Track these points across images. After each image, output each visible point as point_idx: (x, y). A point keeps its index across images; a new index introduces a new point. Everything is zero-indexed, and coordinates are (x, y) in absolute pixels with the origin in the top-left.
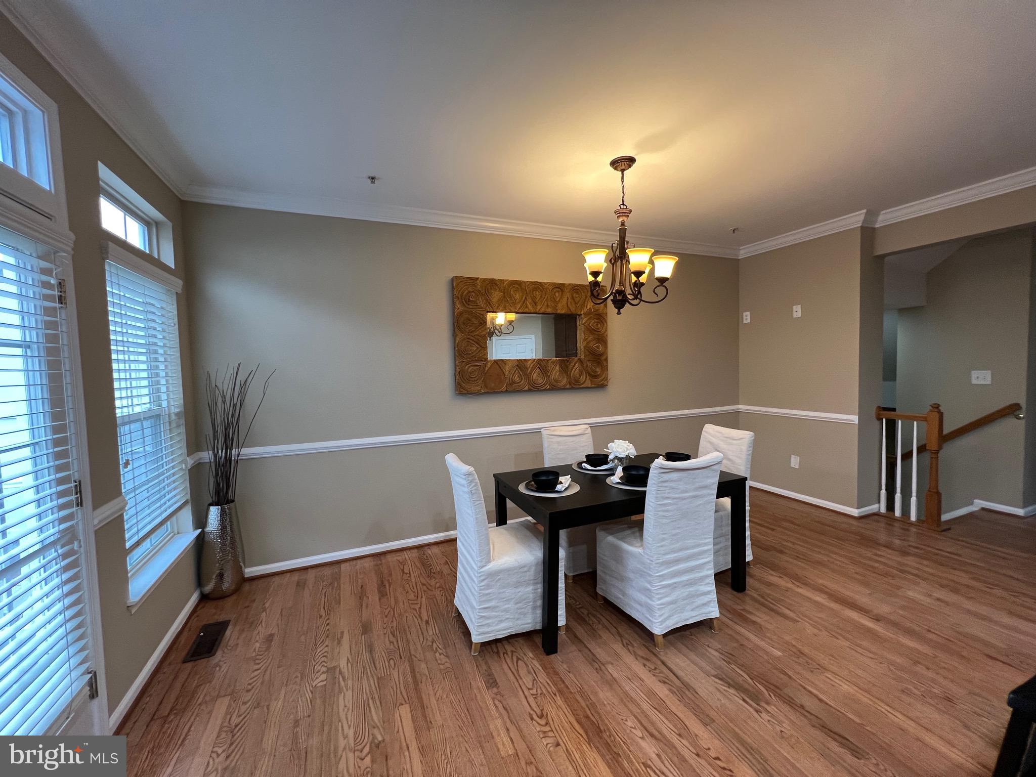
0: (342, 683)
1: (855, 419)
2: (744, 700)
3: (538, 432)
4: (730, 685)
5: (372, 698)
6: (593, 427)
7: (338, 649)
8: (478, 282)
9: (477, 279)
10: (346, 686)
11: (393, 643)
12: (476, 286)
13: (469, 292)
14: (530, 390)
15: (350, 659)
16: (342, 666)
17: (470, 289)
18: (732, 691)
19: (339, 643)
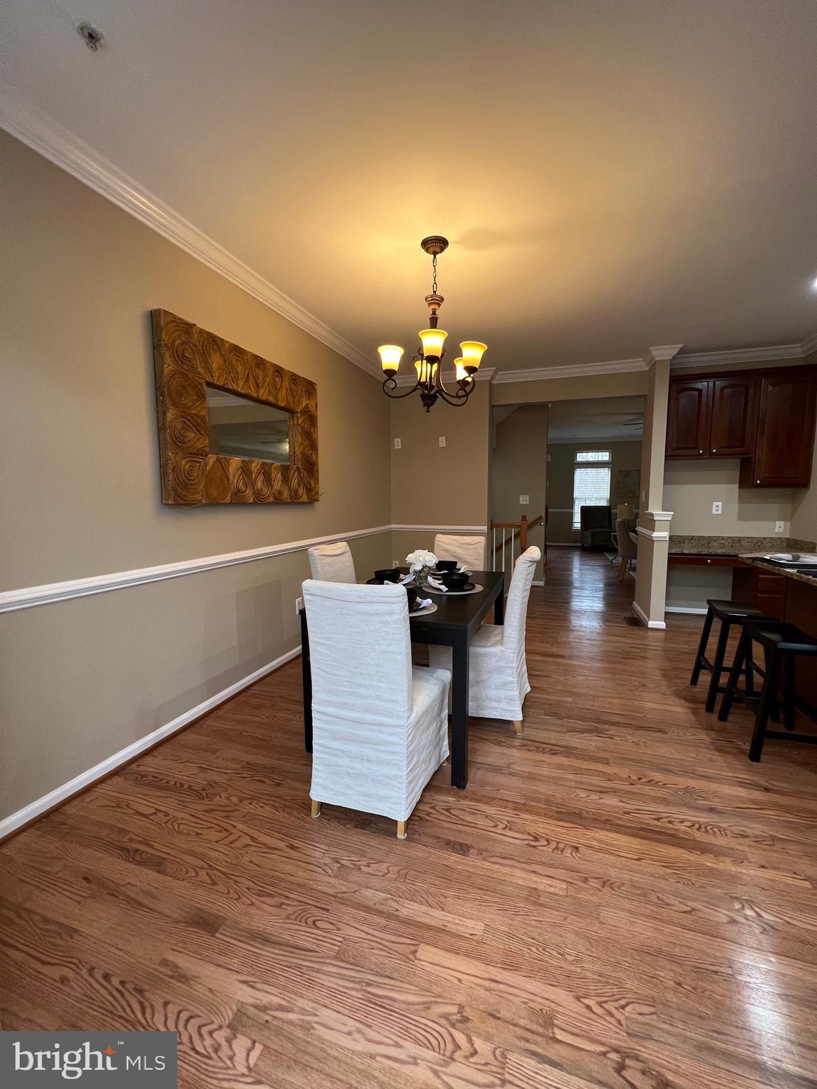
0: (292, 1016)
1: (485, 528)
2: (598, 736)
4: (582, 732)
5: (368, 984)
6: (348, 542)
7: (199, 988)
8: (194, 330)
9: (193, 326)
10: (303, 1011)
11: (282, 904)
12: (192, 338)
13: (183, 343)
15: (250, 979)
16: (250, 1000)
17: (183, 339)
18: (586, 735)
19: (184, 978)
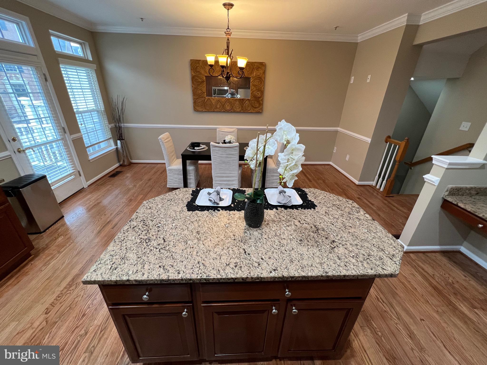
1: (369, 140)
3: (215, 129)
5: (138, 192)
6: (239, 130)
8: (201, 62)
9: (200, 60)
10: (135, 189)
12: (200, 64)
13: (197, 67)
14: (224, 112)
15: (140, 184)
16: (137, 185)
17: (197, 65)
